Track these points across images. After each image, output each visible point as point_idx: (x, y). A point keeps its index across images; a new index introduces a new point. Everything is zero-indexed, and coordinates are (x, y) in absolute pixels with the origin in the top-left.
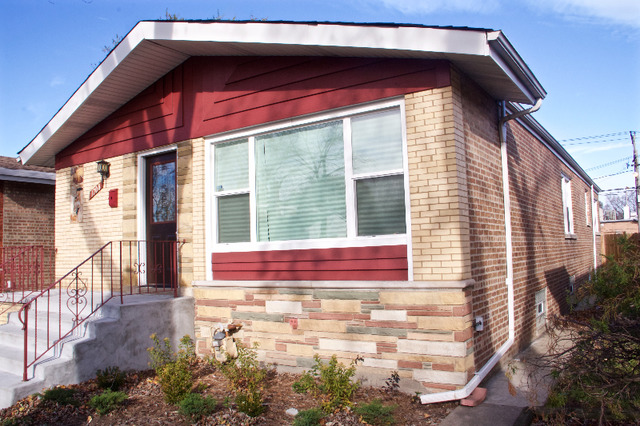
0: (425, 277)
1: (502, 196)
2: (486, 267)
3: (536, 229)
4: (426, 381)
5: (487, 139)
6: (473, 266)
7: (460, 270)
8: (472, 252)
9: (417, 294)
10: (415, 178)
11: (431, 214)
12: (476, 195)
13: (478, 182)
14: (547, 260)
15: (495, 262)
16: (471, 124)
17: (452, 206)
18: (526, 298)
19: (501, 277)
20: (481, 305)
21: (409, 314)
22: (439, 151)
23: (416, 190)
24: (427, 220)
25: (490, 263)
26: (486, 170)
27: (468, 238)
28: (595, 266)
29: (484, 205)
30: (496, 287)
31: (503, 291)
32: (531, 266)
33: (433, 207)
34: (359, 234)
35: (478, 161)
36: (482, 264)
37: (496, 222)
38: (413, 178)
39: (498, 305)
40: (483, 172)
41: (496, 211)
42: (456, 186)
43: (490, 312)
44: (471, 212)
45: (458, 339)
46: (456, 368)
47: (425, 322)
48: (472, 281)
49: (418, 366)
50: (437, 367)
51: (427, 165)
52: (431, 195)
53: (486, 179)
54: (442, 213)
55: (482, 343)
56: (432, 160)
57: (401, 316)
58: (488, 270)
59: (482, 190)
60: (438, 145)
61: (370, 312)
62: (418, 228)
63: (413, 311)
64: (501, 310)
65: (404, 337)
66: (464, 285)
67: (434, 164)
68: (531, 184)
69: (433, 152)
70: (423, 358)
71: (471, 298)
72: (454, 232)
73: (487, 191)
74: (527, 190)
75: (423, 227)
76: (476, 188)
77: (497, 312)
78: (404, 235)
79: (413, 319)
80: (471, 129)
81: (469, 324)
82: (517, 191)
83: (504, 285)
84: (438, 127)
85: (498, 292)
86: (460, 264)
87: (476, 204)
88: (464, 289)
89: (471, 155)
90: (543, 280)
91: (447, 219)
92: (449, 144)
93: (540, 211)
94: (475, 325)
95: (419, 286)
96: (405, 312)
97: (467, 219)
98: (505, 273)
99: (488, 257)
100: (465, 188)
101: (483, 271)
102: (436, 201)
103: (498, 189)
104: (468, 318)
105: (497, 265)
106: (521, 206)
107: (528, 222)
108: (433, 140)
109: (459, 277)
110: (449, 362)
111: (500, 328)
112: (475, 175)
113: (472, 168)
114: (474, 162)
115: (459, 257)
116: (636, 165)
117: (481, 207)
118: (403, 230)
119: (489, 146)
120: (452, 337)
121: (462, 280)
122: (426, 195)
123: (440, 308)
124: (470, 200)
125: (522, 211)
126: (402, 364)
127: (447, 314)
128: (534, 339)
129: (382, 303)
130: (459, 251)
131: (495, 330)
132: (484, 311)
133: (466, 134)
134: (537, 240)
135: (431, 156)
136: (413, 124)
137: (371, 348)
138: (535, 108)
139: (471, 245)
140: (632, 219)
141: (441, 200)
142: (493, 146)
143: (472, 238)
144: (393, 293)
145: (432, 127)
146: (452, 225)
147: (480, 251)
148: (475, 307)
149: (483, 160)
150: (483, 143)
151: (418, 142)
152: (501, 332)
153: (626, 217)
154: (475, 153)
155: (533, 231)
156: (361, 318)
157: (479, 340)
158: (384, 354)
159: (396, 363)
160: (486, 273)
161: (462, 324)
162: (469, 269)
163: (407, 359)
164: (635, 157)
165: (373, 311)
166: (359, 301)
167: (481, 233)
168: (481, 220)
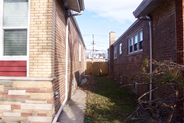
0: (34, 75)
1: (65, 44)
2: (59, 71)
3: (73, 58)
4: (34, 121)
5: (62, 21)
6: (55, 71)
7: (50, 73)
8: (55, 65)
9: (31, 83)
10: (33, 31)
11: (38, 47)
12: (57, 42)
13: (59, 37)
14: (75, 69)
15: (62, 69)
16: (58, 13)
17: (48, 44)
18: (70, 82)
19: (64, 75)
20: (57, 87)
21: (26, 92)
22: (44, 20)
23: (33, 36)
24: (37, 50)
25: (61, 70)
26: (62, 33)
27: (54, 59)
28: (84, 71)
29: (60, 46)
30: (62, 79)
31: (64, 80)
32: (71, 71)
33: (39, 44)
34: (4, 55)
35: (59, 28)
36: (58, 70)
37: (63, 54)
38: (31, 31)
39: (63, 86)
40: (60, 33)
41: (63, 49)
42: (51, 36)
43: (60, 89)
44: (56, 48)
45: (49, 102)
46: (48, 115)
47: (34, 95)
48: (55, 77)
49: (31, 115)
50: (39, 115)
51: (39, 25)
52: (39, 39)
53: (61, 36)
54: (44, 47)
55: (57, 102)
56: (41, 24)
57: (23, 93)
58: (60, 72)
59: (60, 40)
60: (44, 17)
61: (8, 91)
62: (32, 53)
63: (29, 90)
64: (63, 88)
65: (24, 102)
66: (52, 80)
67: (41, 25)
68: (73, 42)
69: (42, 20)
70: (33, 111)
71: (54, 84)
72: (48, 56)
73: (61, 41)
74: (72, 44)
75: (35, 53)
76: (58, 39)
77: (62, 88)
78: (26, 56)
79: (28, 94)
80: (58, 15)
81: (53, 96)
82: (69, 44)
83: (65, 78)
84: (45, 9)
85: (62, 81)
86: (50, 70)
87: (57, 45)
88: (52, 81)
89: (57, 25)
90: (74, 75)
91: (46, 50)
92: (49, 17)
93: (74, 52)
94: (55, 96)
95: (32, 79)
96: (25, 91)
97: (54, 51)
98: (65, 74)
99: (60, 67)
100: (54, 38)
101: (58, 73)
102: (41, 42)
103: (64, 41)
104: (52, 93)
105: (63, 70)
106: (70, 49)
107: (72, 55)
108: (42, 14)
109: (50, 76)
110: (44, 112)
111: (63, 94)
112: (58, 34)
113: (57, 30)
114: (58, 28)
115: (50, 67)
116: (93, 44)
117: (59, 47)
118: (25, 54)
119: (63, 24)
120: (46, 102)
121: (51, 77)
122: (37, 39)
123: (41, 89)
124: (56, 43)
125: (70, 51)
126: (23, 114)
127: (44, 92)
128: (71, 96)
129: (14, 87)
130: (50, 64)
131: (62, 96)
132: (58, 89)
133: (56, 15)
134: (73, 62)
135: (41, 22)
136: (34, 7)
137: (9, 107)
138: (80, 14)
139: (55, 62)
140: (91, 58)
141: (44, 42)
142: (64, 25)
143: (55, 59)
144: (19, 82)
145: (42, 9)
146: (48, 53)
147: (57, 65)
148: (55, 88)
149: (61, 28)
150: (61, 22)
151: (36, 15)
152: (63, 96)
153: (89, 58)
154: (58, 25)
155: (72, 59)
156: (3, 94)
157: (56, 101)
158: (14, 110)
159: (20, 114)
160: (59, 74)
161: (50, 96)
162: (54, 72)
163: (25, 112)
164: (93, 42)
165: (9, 90)
166: (3, 86)
167: (58, 57)
168: (59, 52)
